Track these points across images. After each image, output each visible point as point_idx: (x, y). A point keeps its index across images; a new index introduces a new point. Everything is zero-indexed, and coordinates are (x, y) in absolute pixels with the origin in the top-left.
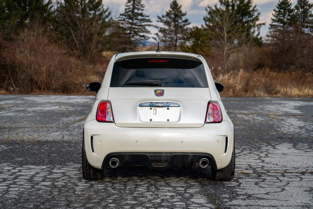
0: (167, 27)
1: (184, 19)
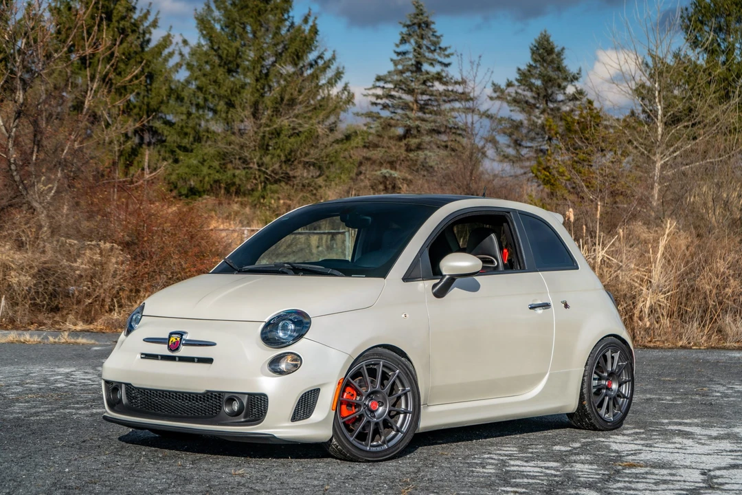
0: (519, 116)
1: (570, 90)
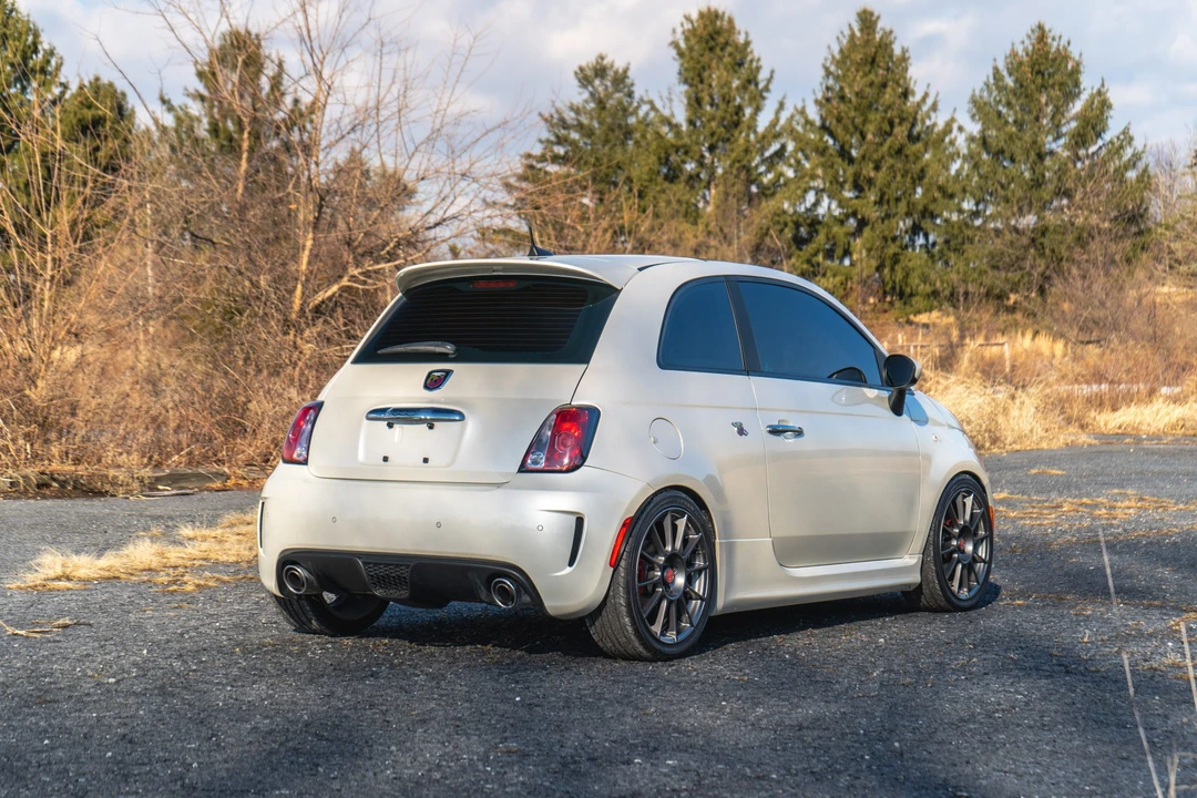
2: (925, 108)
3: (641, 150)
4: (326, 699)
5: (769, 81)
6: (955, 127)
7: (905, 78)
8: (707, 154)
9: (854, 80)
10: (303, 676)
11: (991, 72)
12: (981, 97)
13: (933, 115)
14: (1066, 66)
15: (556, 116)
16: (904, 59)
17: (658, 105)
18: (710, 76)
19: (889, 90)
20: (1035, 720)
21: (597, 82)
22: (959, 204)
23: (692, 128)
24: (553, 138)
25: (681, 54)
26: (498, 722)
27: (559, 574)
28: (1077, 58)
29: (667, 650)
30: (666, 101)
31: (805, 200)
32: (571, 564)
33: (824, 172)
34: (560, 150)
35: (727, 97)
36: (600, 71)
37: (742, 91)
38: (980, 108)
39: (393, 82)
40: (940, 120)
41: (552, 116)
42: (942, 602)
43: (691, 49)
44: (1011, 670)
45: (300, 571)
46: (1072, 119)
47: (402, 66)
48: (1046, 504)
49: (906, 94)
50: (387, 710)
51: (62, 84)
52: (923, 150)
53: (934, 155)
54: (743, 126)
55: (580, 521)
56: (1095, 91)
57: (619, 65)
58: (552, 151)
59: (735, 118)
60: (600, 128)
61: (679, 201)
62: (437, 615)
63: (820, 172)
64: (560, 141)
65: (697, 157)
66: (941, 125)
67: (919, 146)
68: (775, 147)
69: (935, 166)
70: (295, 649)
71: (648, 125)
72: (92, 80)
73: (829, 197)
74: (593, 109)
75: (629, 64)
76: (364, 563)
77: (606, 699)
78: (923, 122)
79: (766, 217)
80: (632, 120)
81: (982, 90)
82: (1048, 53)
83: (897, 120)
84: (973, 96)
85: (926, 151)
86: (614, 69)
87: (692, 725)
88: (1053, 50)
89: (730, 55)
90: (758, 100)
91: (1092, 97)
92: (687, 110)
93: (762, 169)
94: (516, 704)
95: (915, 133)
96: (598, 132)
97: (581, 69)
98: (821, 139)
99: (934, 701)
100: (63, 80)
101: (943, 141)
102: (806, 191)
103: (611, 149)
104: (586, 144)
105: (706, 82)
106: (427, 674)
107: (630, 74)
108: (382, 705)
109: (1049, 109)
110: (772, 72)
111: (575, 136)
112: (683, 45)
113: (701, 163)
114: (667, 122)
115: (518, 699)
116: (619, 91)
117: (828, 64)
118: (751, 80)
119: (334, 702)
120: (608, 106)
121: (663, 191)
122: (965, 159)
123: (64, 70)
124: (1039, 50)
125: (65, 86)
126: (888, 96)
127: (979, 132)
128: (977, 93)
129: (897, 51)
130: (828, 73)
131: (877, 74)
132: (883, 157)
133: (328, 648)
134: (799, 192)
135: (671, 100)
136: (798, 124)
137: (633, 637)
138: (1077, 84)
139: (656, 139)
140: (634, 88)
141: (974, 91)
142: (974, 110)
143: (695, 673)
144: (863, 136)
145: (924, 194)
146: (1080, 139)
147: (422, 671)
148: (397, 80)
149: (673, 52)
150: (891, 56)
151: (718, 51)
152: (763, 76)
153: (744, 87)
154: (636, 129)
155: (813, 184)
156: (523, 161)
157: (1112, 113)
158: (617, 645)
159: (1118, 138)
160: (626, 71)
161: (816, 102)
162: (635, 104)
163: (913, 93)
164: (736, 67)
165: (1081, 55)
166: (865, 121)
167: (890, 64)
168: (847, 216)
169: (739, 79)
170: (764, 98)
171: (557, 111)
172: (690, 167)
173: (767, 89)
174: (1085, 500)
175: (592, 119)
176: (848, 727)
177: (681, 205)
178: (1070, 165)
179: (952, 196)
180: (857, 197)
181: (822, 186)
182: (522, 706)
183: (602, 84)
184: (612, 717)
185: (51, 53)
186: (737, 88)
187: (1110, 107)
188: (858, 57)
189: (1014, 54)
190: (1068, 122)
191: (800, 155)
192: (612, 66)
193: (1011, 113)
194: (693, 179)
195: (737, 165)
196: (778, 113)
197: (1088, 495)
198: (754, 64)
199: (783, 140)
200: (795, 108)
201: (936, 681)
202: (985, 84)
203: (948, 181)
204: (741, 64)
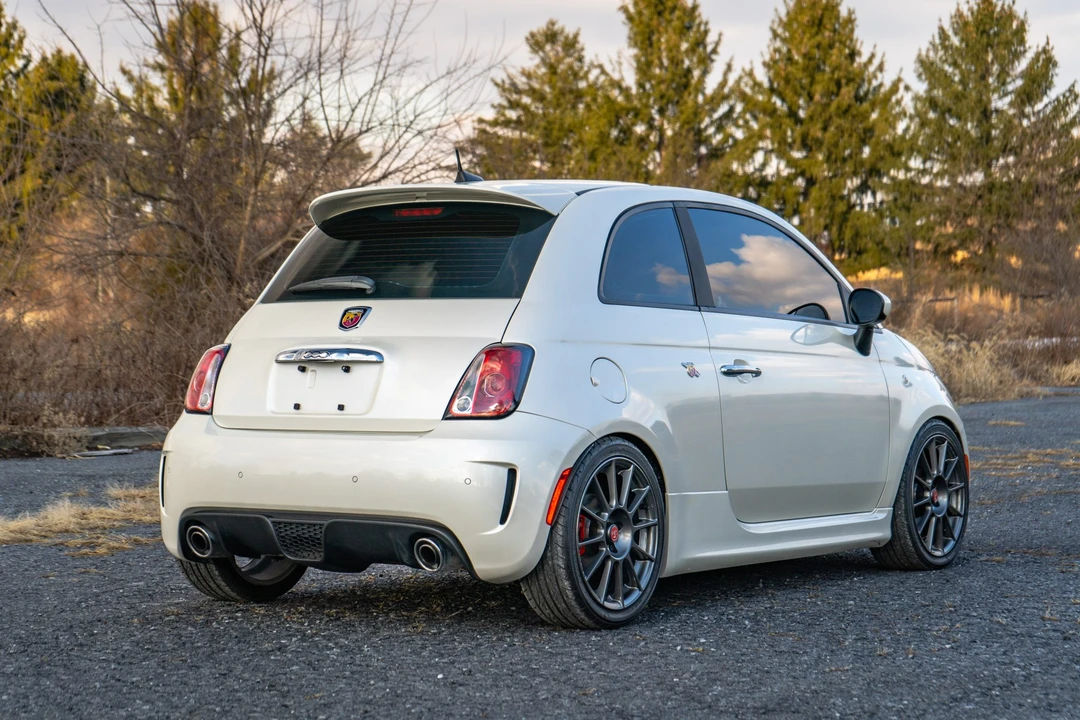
2: (872, 69)
3: (591, 114)
4: (221, 679)
5: (717, 44)
6: (901, 86)
7: (852, 40)
8: (657, 117)
9: (801, 42)
10: (200, 651)
11: (936, 32)
12: (927, 56)
13: (879, 75)
14: (1011, 25)
15: (507, 82)
16: (850, 21)
17: (608, 68)
18: (659, 40)
19: (835, 51)
20: (1039, 699)
21: (548, 47)
22: (906, 162)
23: (641, 91)
24: (505, 103)
25: (630, 18)
26: (414, 705)
27: (489, 533)
28: (1022, 16)
29: (613, 616)
30: (616, 66)
31: (753, 161)
32: (503, 521)
33: (773, 133)
34: (512, 114)
35: (676, 61)
36: (551, 36)
37: (690, 54)
38: (927, 68)
39: (335, 33)
40: (887, 79)
41: (503, 81)
42: (915, 560)
43: (640, 13)
44: (1002, 637)
45: (205, 533)
46: (1017, 77)
47: (344, 17)
48: (1010, 455)
49: (853, 55)
50: (288, 691)
51: (24, 57)
52: (870, 110)
53: (881, 115)
54: (691, 89)
55: (512, 473)
56: (1040, 49)
57: (570, 31)
58: (503, 115)
59: (684, 80)
60: (551, 93)
61: (630, 163)
62: (363, 578)
63: (768, 133)
64: (513, 105)
65: (646, 119)
66: (887, 85)
67: (866, 105)
68: (723, 109)
69: (882, 126)
70: (200, 618)
71: (598, 89)
72: (55, 53)
73: (777, 157)
74: (544, 74)
75: (579, 29)
76: (273, 522)
77: (541, 676)
78: (870, 83)
79: (715, 177)
80: (582, 85)
81: (928, 50)
82: (993, 12)
83: (843, 81)
84: (919, 55)
85: (873, 110)
86: (565, 34)
87: (639, 708)
88: (998, 9)
89: (679, 18)
90: (706, 62)
91: (1038, 55)
92: (636, 74)
93: (711, 130)
94: (436, 683)
95: (862, 93)
96: (549, 97)
97: (533, 35)
98: (769, 100)
99: (918, 675)
100: (25, 53)
101: (889, 100)
102: (754, 151)
103: (562, 112)
104: (537, 108)
105: (655, 45)
106: (341, 647)
107: (581, 39)
108: (284, 685)
109: (995, 68)
110: (720, 35)
111: (526, 100)
112: (632, 9)
113: (651, 127)
114: (617, 85)
115: (440, 676)
116: (570, 56)
117: (775, 26)
118: (700, 42)
119: (230, 682)
120: (559, 71)
121: (614, 153)
122: (911, 118)
123: (26, 43)
124: (984, 9)
125: (28, 59)
126: (835, 56)
127: (926, 91)
128: (924, 53)
129: (843, 12)
130: (775, 35)
131: (823, 36)
132: (830, 118)
133: (238, 617)
134: (748, 152)
135: (620, 64)
136: (746, 85)
137: (573, 603)
138: (1022, 42)
139: (606, 103)
140: (584, 53)
141: (920, 50)
142: (921, 70)
143: (643, 643)
144: (811, 97)
145: (871, 153)
146: (1027, 96)
147: (336, 644)
148: (339, 32)
149: (622, 17)
150: (837, 17)
151: (667, 15)
152: (711, 39)
153: (692, 50)
154: (587, 93)
155: (761, 144)
156: (476, 125)
157: (1057, 70)
158: (556, 612)
159: (1064, 96)
160: (576, 36)
161: (765, 64)
162: (586, 69)
163: (859, 54)
164: (685, 31)
165: (1026, 13)
166: (812, 83)
167: (837, 26)
168: (794, 177)
169: (687, 41)
170: (712, 61)
171: (509, 77)
172: (640, 129)
173: (714, 51)
174: (1049, 451)
175: (543, 83)
176: (821, 709)
177: (632, 167)
178: (1016, 122)
179: (899, 154)
180: (806, 157)
181: (770, 147)
182: (445, 685)
183: (553, 49)
184: (546, 699)
185: (14, 26)
186: (687, 51)
187: (1055, 64)
188: (805, 19)
189: (959, 14)
190: (1014, 80)
191: (748, 116)
192: (562, 31)
193: (957, 72)
194: (643, 140)
195: (686, 127)
196: (726, 74)
197: (1052, 445)
198: (702, 28)
199: (732, 102)
200: (743, 70)
201: (918, 652)
202: (931, 43)
203: (894, 140)
204: (689, 28)
